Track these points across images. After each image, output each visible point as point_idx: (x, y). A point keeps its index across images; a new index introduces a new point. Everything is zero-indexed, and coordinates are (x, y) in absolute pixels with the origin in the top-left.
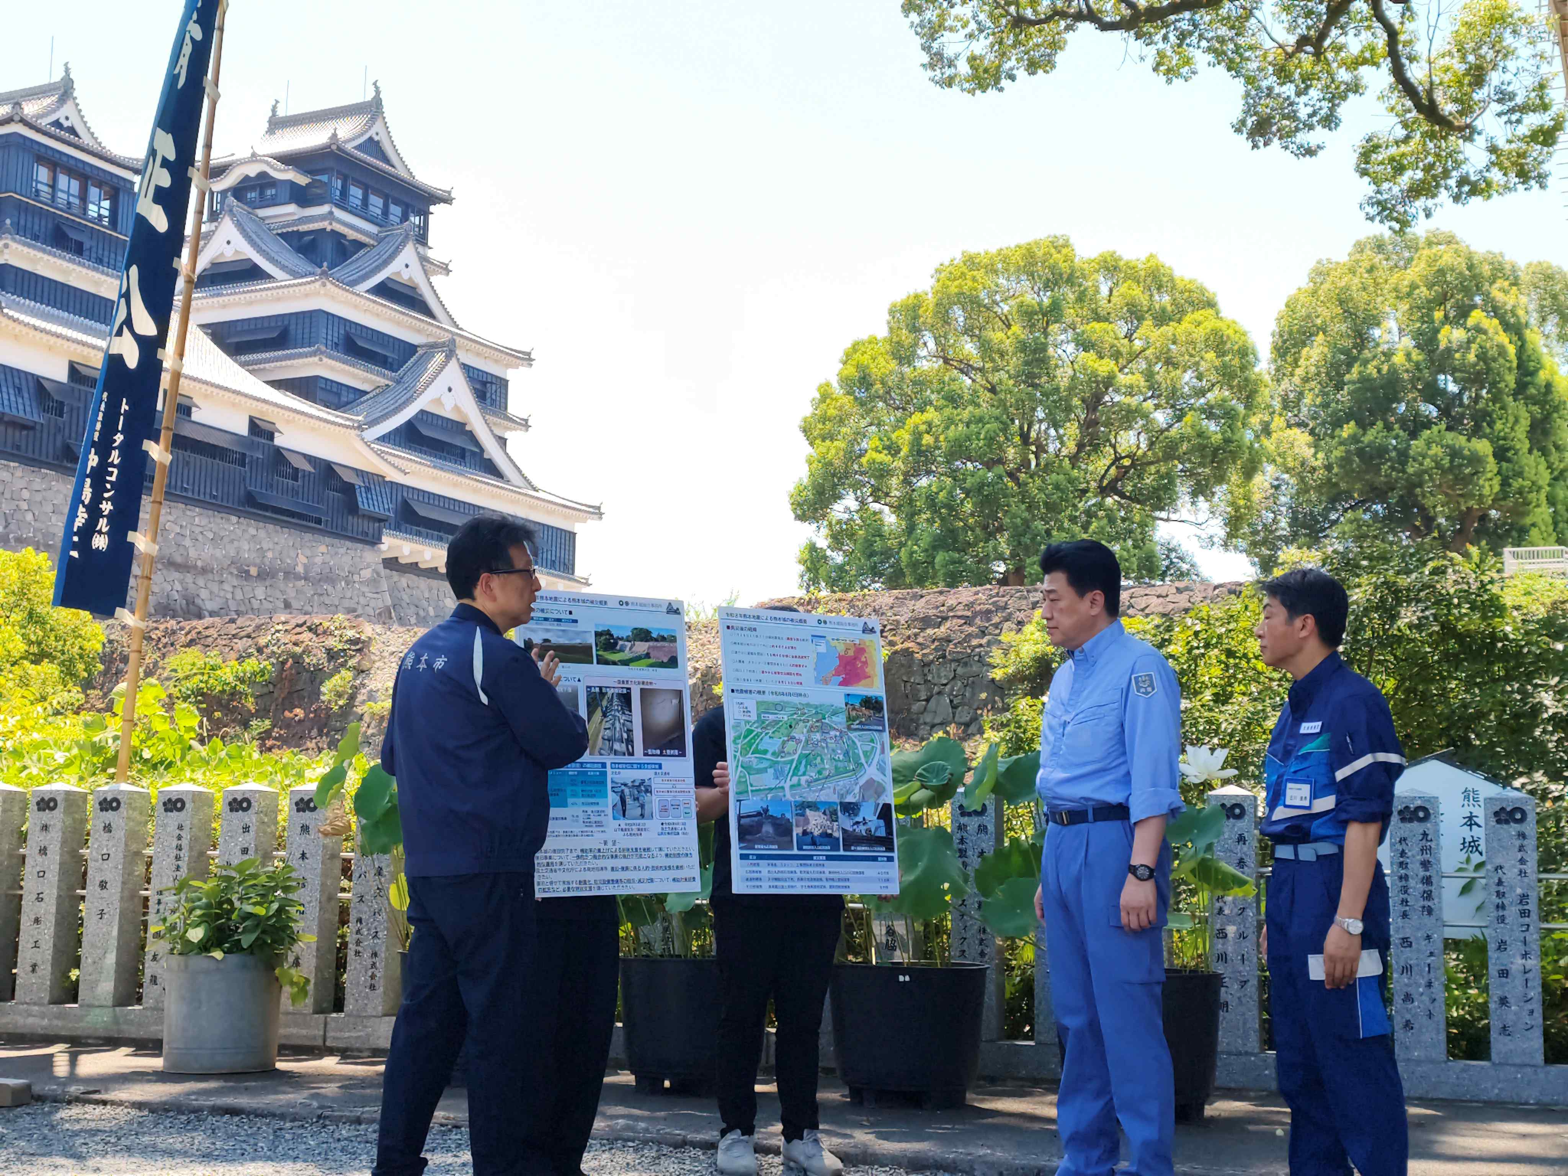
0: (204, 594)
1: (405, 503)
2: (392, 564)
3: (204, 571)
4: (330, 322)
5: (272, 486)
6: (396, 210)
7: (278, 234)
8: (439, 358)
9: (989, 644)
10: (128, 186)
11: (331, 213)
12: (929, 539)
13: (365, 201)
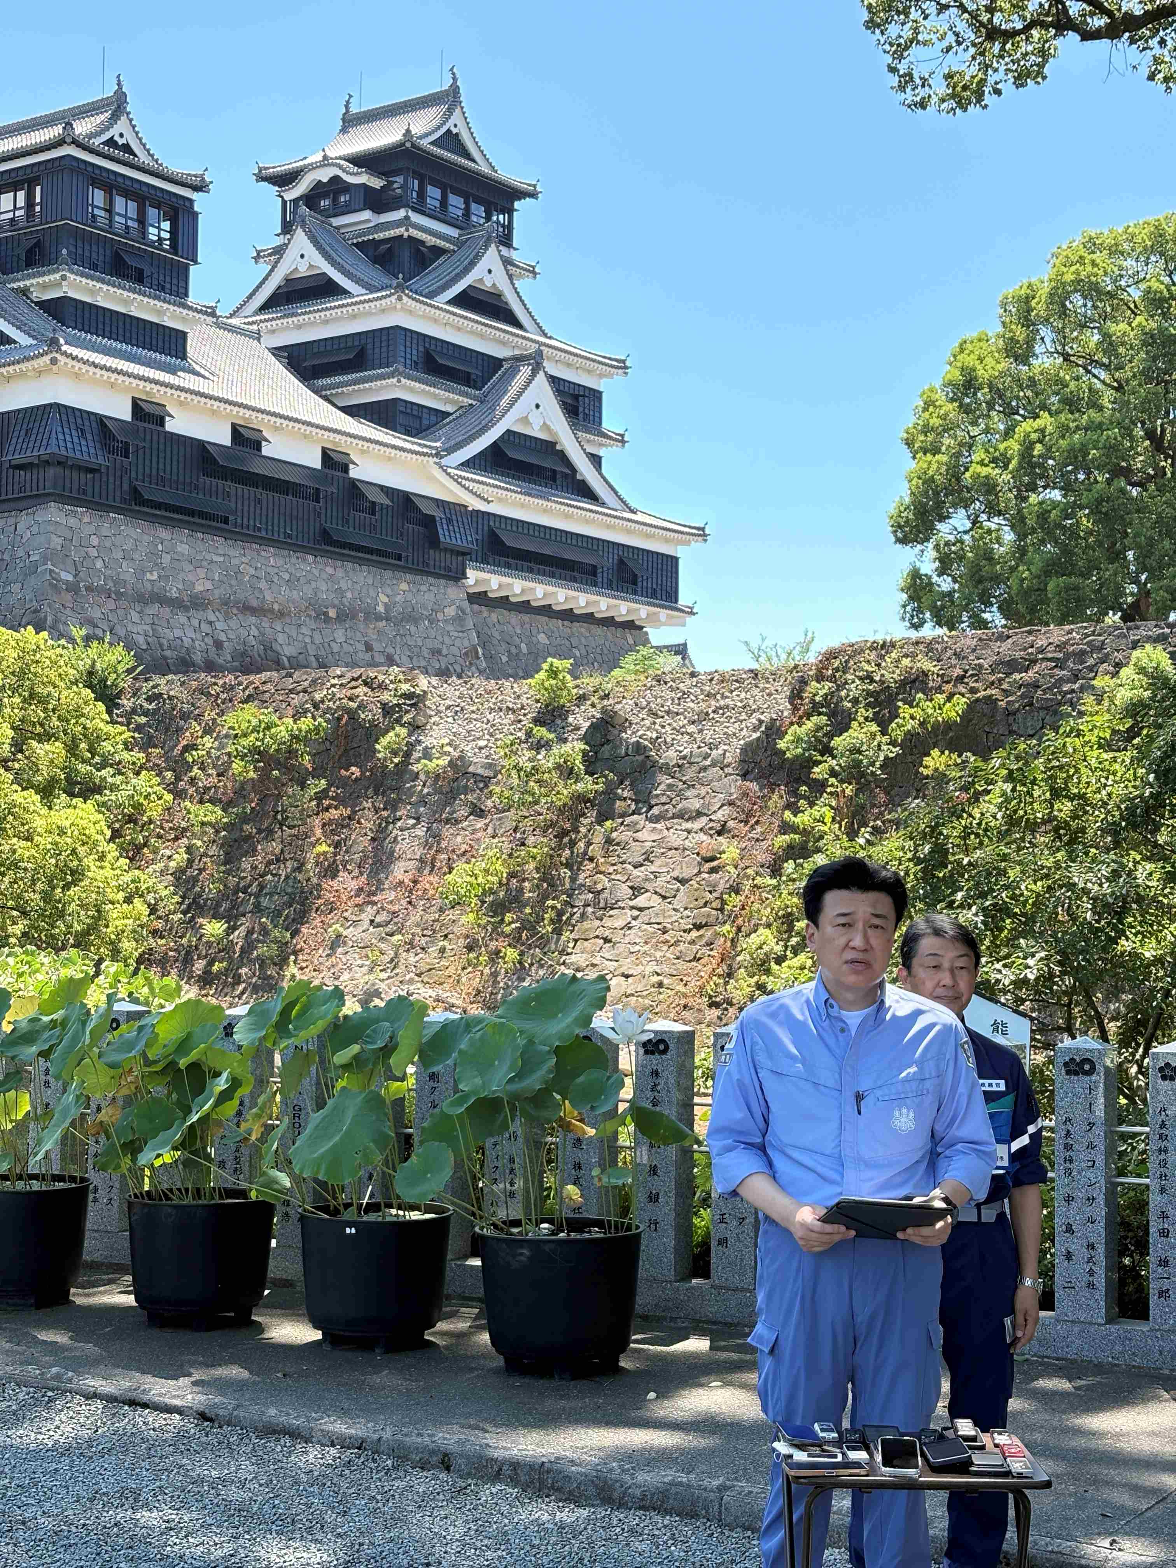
0: (281, 638)
1: (493, 534)
2: (479, 598)
3: (281, 614)
4: (408, 339)
5: (347, 521)
6: (478, 210)
7: (353, 244)
8: (525, 371)
9: (1082, 689)
10: (187, 204)
11: (407, 218)
12: (1040, 564)
13: (444, 203)
